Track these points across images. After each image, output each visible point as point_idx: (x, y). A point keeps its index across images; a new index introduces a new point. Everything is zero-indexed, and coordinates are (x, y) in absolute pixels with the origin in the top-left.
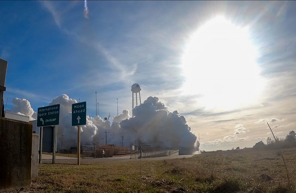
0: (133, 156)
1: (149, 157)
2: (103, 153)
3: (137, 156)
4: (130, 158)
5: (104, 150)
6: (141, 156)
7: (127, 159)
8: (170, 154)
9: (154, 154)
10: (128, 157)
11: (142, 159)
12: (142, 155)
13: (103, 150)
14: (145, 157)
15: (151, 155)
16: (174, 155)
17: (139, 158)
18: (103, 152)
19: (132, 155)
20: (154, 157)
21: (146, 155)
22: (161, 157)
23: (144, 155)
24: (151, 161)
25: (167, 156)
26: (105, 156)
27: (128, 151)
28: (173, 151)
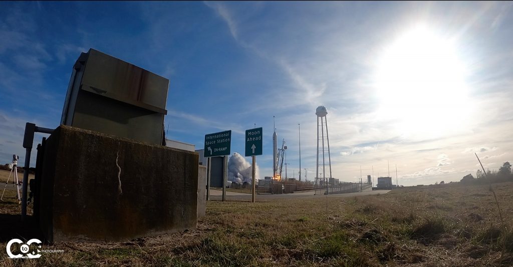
0: (318, 192)
1: (337, 193)
2: (283, 189)
3: (323, 191)
4: (315, 195)
6: (327, 192)
7: (311, 195)
8: (362, 189)
10: (312, 193)
11: (329, 196)
12: (329, 191)
14: (332, 193)
16: (367, 190)
17: (325, 194)
18: (283, 186)
19: (317, 190)
20: (342, 193)
21: (334, 191)
23: (331, 191)
24: (339, 197)
25: (358, 192)
26: (285, 192)
27: (312, 185)
28: (365, 186)
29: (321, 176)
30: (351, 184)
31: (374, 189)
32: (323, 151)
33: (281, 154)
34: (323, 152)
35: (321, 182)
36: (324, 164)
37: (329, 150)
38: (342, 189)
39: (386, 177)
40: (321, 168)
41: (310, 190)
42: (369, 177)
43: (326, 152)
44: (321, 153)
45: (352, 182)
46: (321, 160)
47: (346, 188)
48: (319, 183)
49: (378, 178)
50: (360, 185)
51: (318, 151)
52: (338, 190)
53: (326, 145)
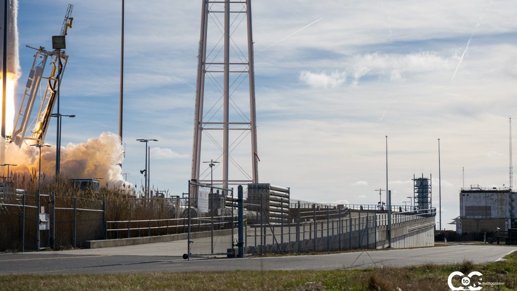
0: (201, 245)
1: (281, 250)
2: (42, 227)
3: (224, 242)
4: (185, 257)
5: (46, 212)
6: (240, 244)
7: (169, 259)
8: (392, 236)
9: (307, 237)
10: (175, 247)
11: (249, 263)
12: (250, 242)
13: (38, 212)
14: (261, 251)
15: (293, 239)
16: (410, 241)
17: (231, 254)
18: (43, 217)
19: (195, 237)
20: (307, 252)
21: (269, 241)
22: (345, 250)
23: (259, 239)
24: (294, 272)
25: (373, 247)
26: (51, 241)
27: (172, 213)
28: (404, 224)
29: (211, 175)
30: (340, 212)
31: (442, 237)
32: (227, 64)
33: (47, 72)
34: (227, 72)
35: (215, 199)
36: (226, 123)
37: (251, 63)
38: (306, 234)
39: (500, 187)
40: (212, 139)
41: (164, 232)
42: (422, 186)
43: (238, 69)
44: (215, 73)
45: (348, 203)
46: (213, 102)
47: (324, 231)
48: (204, 206)
49: (463, 192)
50: (382, 220)
51: (202, 64)
52: (288, 235)
53: (239, 40)
